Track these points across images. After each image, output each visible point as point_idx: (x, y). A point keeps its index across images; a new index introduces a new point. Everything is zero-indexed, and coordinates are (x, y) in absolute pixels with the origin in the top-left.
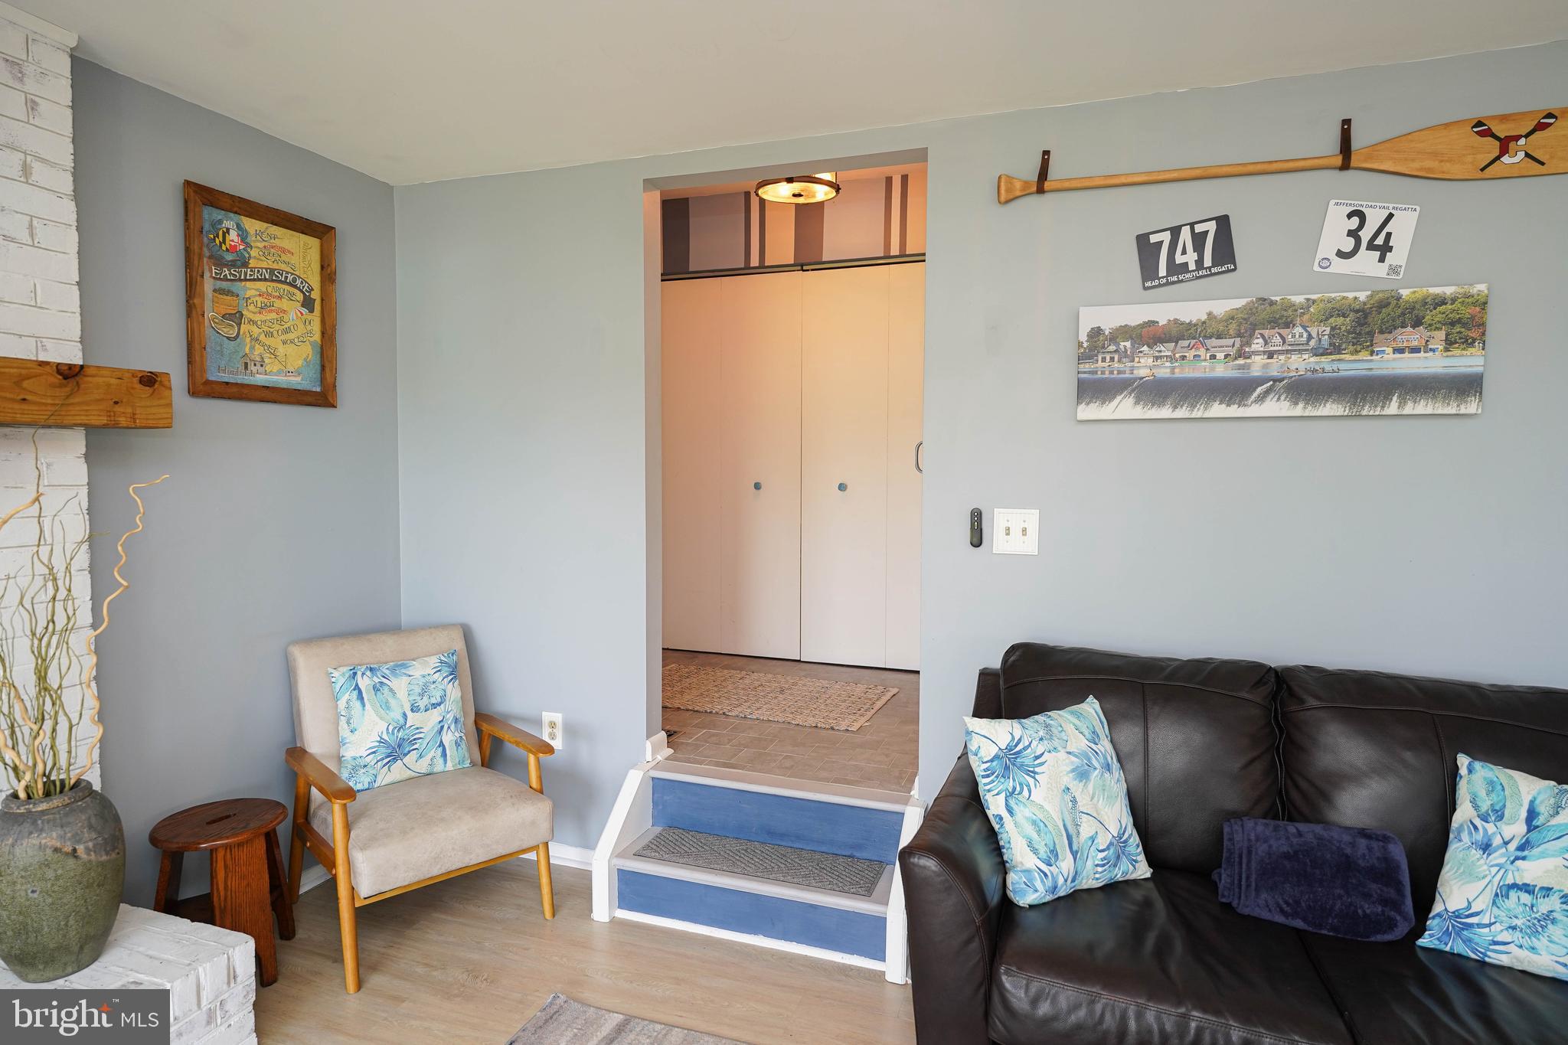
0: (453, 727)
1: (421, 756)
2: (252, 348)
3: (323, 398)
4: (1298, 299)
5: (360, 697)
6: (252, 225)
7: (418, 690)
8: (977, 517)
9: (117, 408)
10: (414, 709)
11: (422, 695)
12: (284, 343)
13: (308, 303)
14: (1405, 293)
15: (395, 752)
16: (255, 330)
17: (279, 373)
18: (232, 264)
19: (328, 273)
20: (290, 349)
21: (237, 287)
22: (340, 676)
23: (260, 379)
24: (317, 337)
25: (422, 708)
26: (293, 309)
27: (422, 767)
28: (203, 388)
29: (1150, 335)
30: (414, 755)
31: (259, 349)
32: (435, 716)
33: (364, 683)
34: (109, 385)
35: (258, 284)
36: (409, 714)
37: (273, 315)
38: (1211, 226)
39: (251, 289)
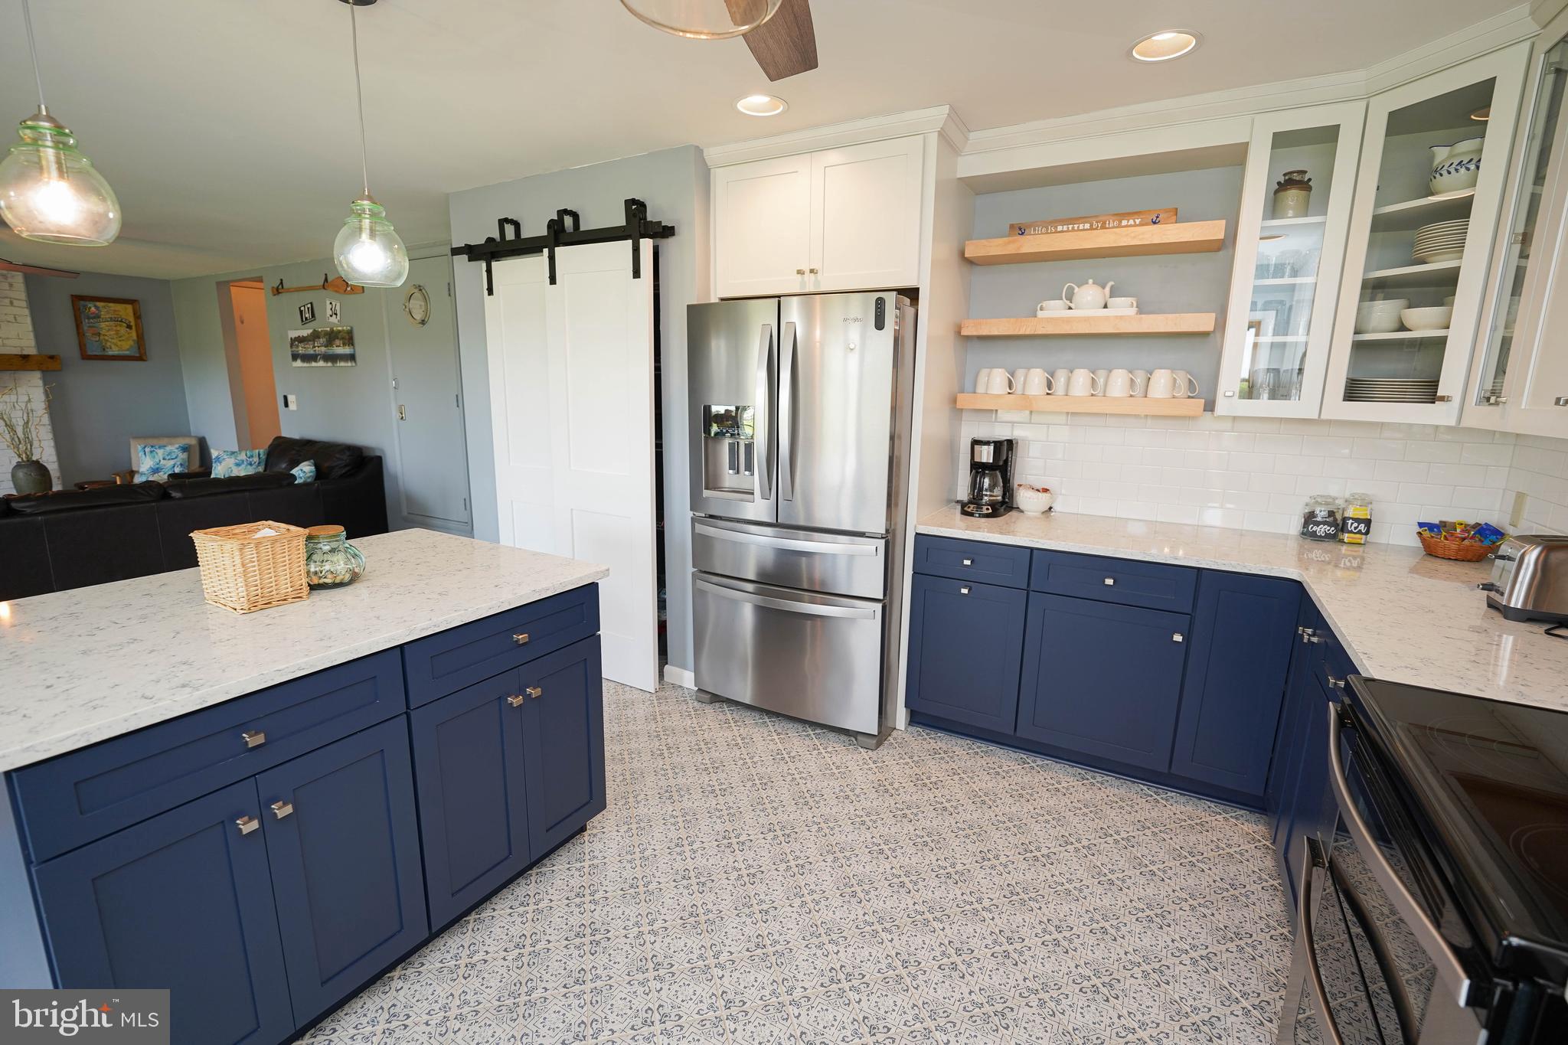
2: (106, 343)
3: (141, 357)
4: (320, 330)
5: (145, 454)
6: (99, 304)
7: (167, 454)
8: (285, 398)
9: (43, 366)
10: (164, 459)
12: (120, 341)
13: (129, 327)
14: (335, 329)
15: (155, 471)
16: (106, 338)
17: (119, 351)
18: (94, 318)
19: (137, 316)
20: (123, 343)
21: (97, 325)
22: (140, 448)
23: (110, 353)
24: (135, 338)
26: (123, 330)
28: (85, 356)
29: (301, 340)
31: (109, 344)
32: (172, 462)
33: (147, 450)
34: (38, 359)
35: (107, 323)
36: (162, 460)
37: (114, 332)
38: (309, 306)
39: (103, 325)
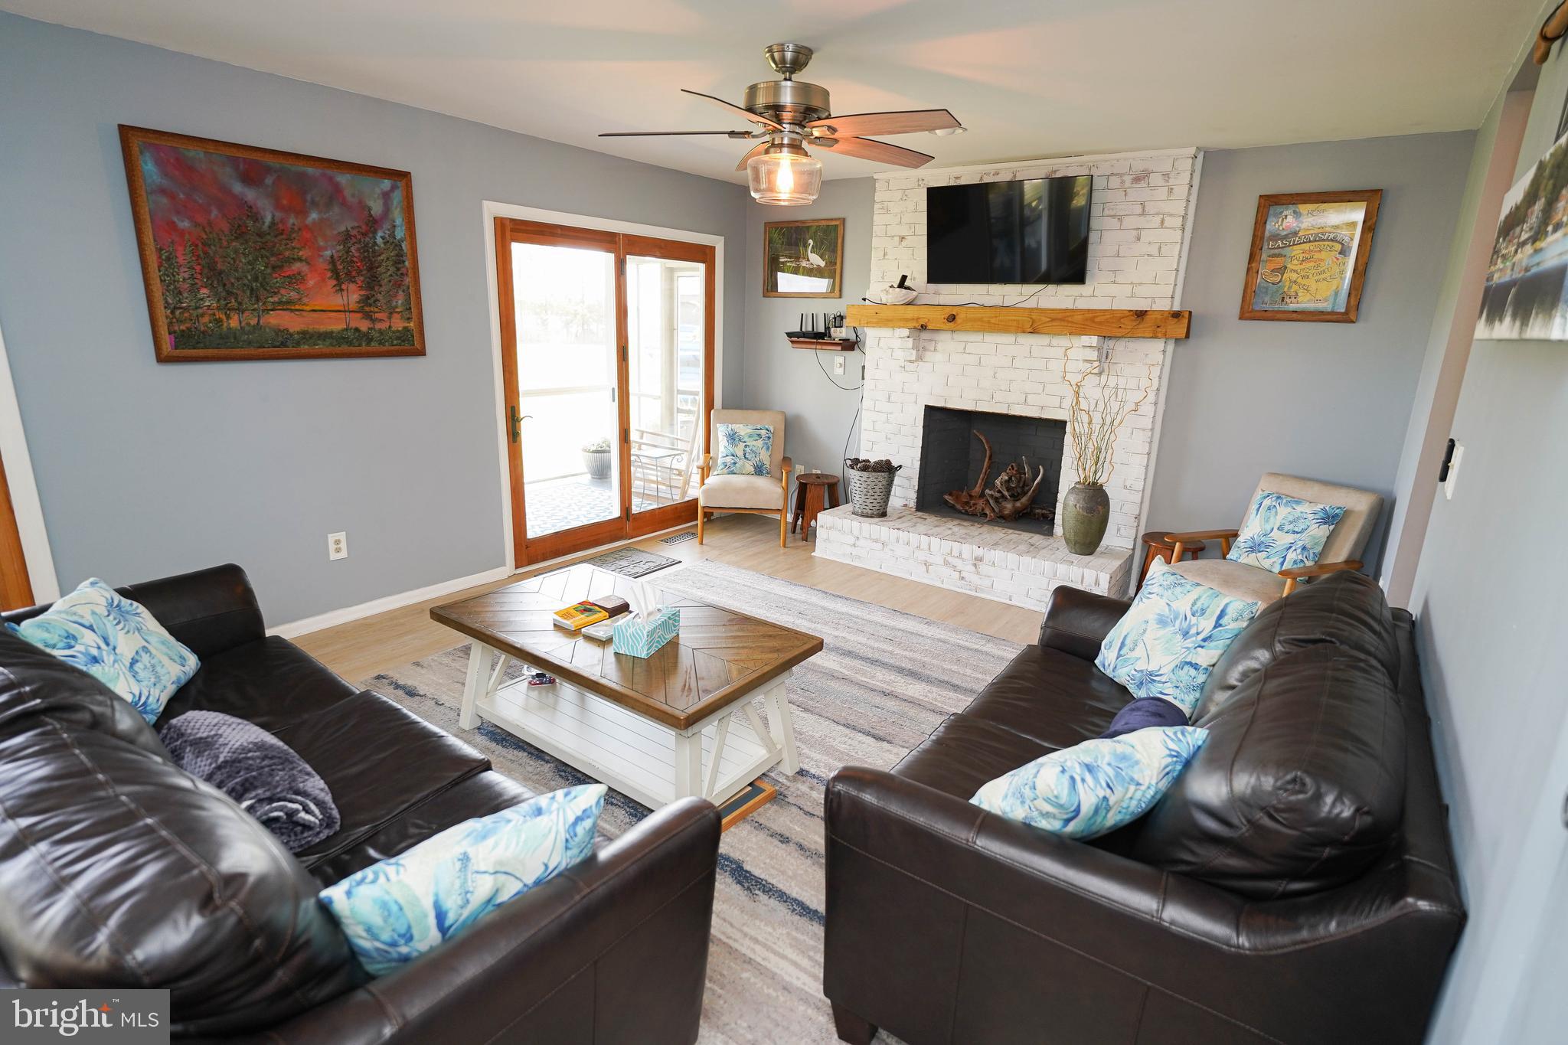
0: (1299, 551)
1: (1268, 557)
2: (1290, 287)
3: (1347, 316)
5: (1261, 504)
6: (1304, 209)
7: (1291, 518)
9: (1159, 329)
11: (1291, 522)
12: (1317, 281)
13: (1345, 252)
15: (1255, 548)
16: (1294, 276)
17: (1310, 301)
18: (1287, 237)
19: (1370, 227)
20: (1323, 285)
21: (1286, 251)
22: (1259, 496)
23: (1292, 307)
24: (1350, 273)
25: (1286, 530)
26: (1331, 257)
27: (1266, 564)
28: (1248, 313)
30: (1264, 554)
31: (1295, 288)
32: (1290, 538)
34: (1156, 318)
35: (1306, 246)
36: (1275, 529)
37: (1312, 264)
39: (1297, 250)
